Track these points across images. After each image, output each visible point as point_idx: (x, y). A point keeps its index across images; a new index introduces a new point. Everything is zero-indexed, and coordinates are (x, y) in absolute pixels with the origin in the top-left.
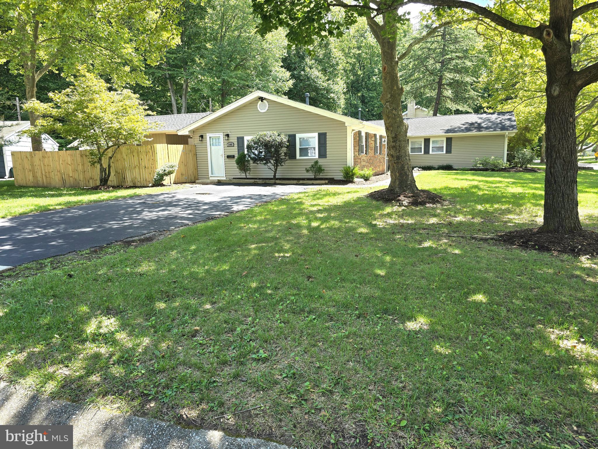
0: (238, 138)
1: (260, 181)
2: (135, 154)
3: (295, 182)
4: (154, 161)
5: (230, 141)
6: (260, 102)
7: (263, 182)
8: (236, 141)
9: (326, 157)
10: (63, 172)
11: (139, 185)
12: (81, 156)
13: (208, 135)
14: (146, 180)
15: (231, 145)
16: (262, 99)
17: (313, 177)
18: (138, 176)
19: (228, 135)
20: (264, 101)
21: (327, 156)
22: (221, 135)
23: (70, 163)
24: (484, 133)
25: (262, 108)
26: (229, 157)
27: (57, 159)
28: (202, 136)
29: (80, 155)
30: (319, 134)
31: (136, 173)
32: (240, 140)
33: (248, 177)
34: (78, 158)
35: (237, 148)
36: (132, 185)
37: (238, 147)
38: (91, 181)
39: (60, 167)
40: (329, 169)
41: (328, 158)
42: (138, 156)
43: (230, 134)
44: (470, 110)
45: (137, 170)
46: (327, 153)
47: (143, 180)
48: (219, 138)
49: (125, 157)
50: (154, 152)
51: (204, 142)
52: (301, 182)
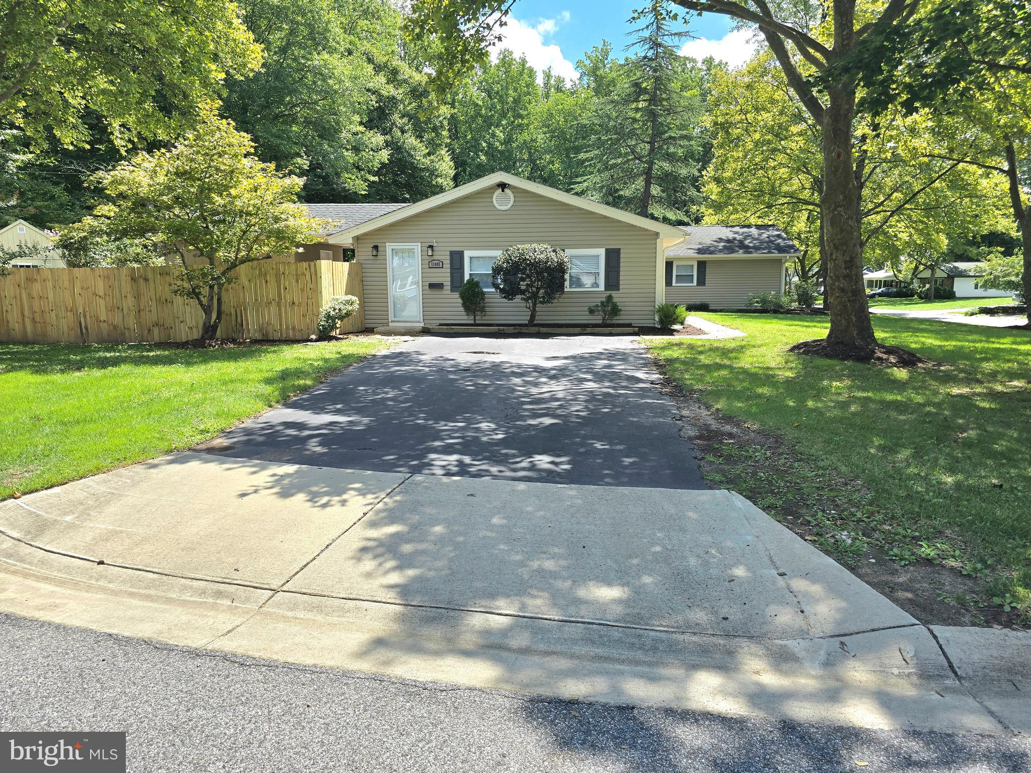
0: (452, 253)
1: (511, 330)
2: (271, 278)
3: (577, 330)
4: (316, 291)
5: (435, 258)
6: (500, 190)
7: (516, 331)
8: (448, 257)
9: (618, 289)
10: (81, 310)
11: (277, 336)
12: (133, 279)
13: (389, 247)
14: (294, 328)
15: (438, 265)
16: (503, 186)
17: (600, 322)
18: (275, 321)
19: (431, 247)
20: (507, 190)
21: (621, 287)
22: (417, 247)
23: (102, 294)
24: (755, 255)
25: (502, 202)
26: (432, 286)
27: (66, 284)
28: (376, 248)
29: (129, 278)
30: (607, 250)
31: (270, 315)
32: (457, 258)
33: (477, 322)
34: (123, 283)
35: (449, 270)
36: (258, 336)
37: (452, 268)
38: (156, 331)
39: (74, 300)
40: (626, 308)
41: (621, 291)
42: (278, 282)
43: (435, 244)
44: (686, 219)
45: (273, 308)
46: (621, 282)
47: (287, 328)
48: (411, 251)
49: (246, 283)
50: (316, 276)
51: (379, 257)
52: (589, 330)
